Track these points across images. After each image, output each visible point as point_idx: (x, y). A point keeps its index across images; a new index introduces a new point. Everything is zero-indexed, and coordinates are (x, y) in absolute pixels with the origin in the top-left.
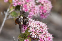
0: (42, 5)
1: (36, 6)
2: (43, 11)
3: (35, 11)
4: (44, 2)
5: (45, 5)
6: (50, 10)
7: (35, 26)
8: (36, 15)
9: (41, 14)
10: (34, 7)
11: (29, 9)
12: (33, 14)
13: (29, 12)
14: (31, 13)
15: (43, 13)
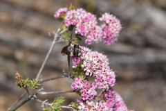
0: (107, 25)
1: (97, 27)
2: (107, 34)
3: (96, 35)
4: (110, 21)
5: (111, 25)
6: (117, 32)
7: (91, 59)
8: (96, 40)
9: (105, 37)
10: (95, 29)
11: (87, 32)
12: (93, 39)
13: (87, 35)
14: (89, 36)
15: (107, 37)
